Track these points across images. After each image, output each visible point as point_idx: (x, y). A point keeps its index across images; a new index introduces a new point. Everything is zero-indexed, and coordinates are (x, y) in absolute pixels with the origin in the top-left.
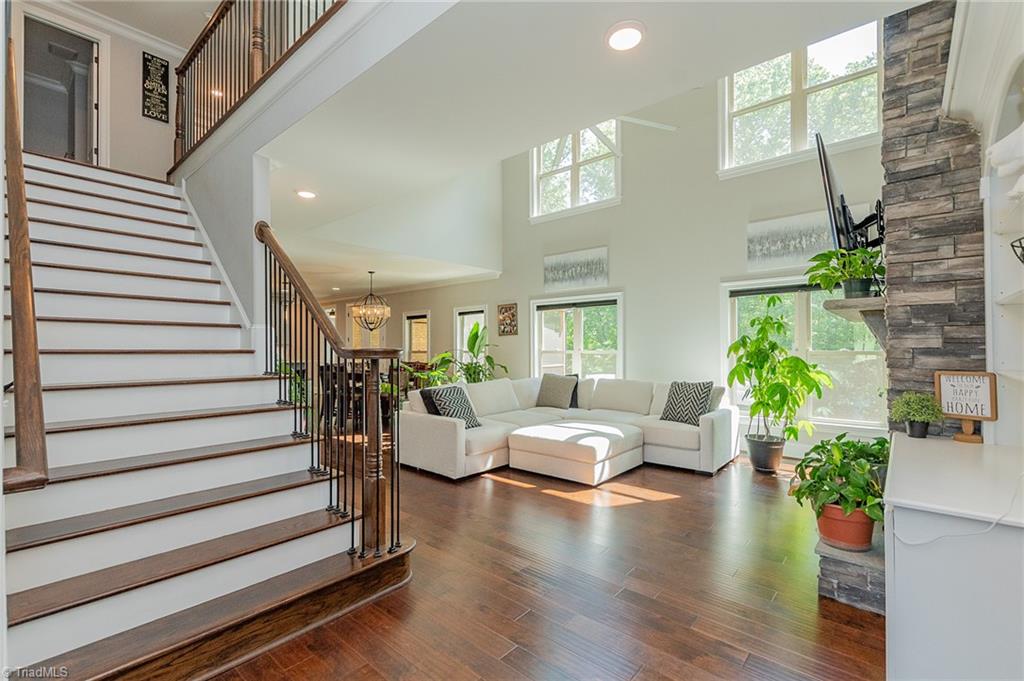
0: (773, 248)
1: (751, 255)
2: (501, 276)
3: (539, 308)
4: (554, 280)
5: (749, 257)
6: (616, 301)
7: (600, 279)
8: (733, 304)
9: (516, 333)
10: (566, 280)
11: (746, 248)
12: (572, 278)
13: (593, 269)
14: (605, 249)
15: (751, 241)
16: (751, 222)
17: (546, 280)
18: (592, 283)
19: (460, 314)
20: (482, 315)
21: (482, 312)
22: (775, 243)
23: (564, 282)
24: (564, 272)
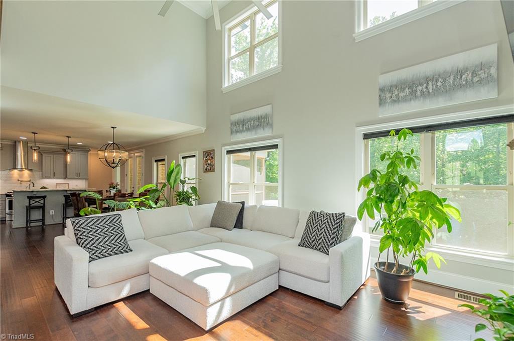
0: (402, 95)
1: (382, 102)
2: (205, 130)
3: (229, 152)
4: (237, 132)
5: (380, 104)
6: (277, 145)
7: (266, 129)
8: (366, 146)
9: (214, 171)
10: (244, 131)
11: (378, 96)
12: (248, 130)
13: (262, 122)
14: (270, 106)
15: (382, 90)
16: (382, 74)
17: (232, 132)
18: (261, 133)
19: (183, 158)
20: (194, 159)
21: (194, 156)
22: (403, 90)
23: (243, 133)
24: (243, 125)
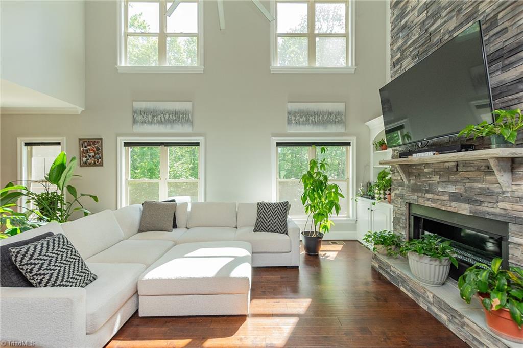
0: (301, 119)
2: (82, 112)
3: (127, 144)
4: (143, 122)
5: (288, 123)
6: (199, 143)
7: (186, 126)
9: (101, 165)
10: (155, 123)
11: (286, 118)
12: (160, 122)
13: (178, 117)
14: (191, 103)
15: (289, 113)
16: (289, 102)
17: (135, 122)
18: (179, 129)
19: (27, 144)
20: (59, 147)
21: (59, 144)
22: (301, 117)
23: (153, 125)
24: (153, 116)
